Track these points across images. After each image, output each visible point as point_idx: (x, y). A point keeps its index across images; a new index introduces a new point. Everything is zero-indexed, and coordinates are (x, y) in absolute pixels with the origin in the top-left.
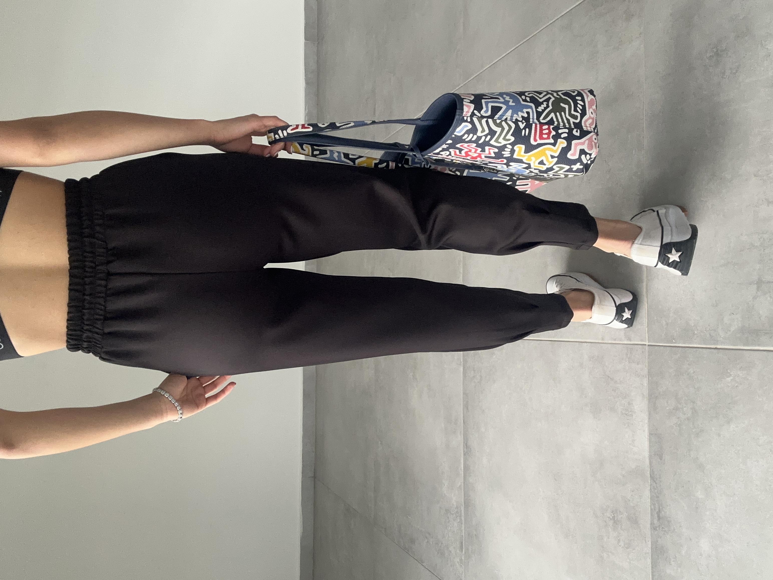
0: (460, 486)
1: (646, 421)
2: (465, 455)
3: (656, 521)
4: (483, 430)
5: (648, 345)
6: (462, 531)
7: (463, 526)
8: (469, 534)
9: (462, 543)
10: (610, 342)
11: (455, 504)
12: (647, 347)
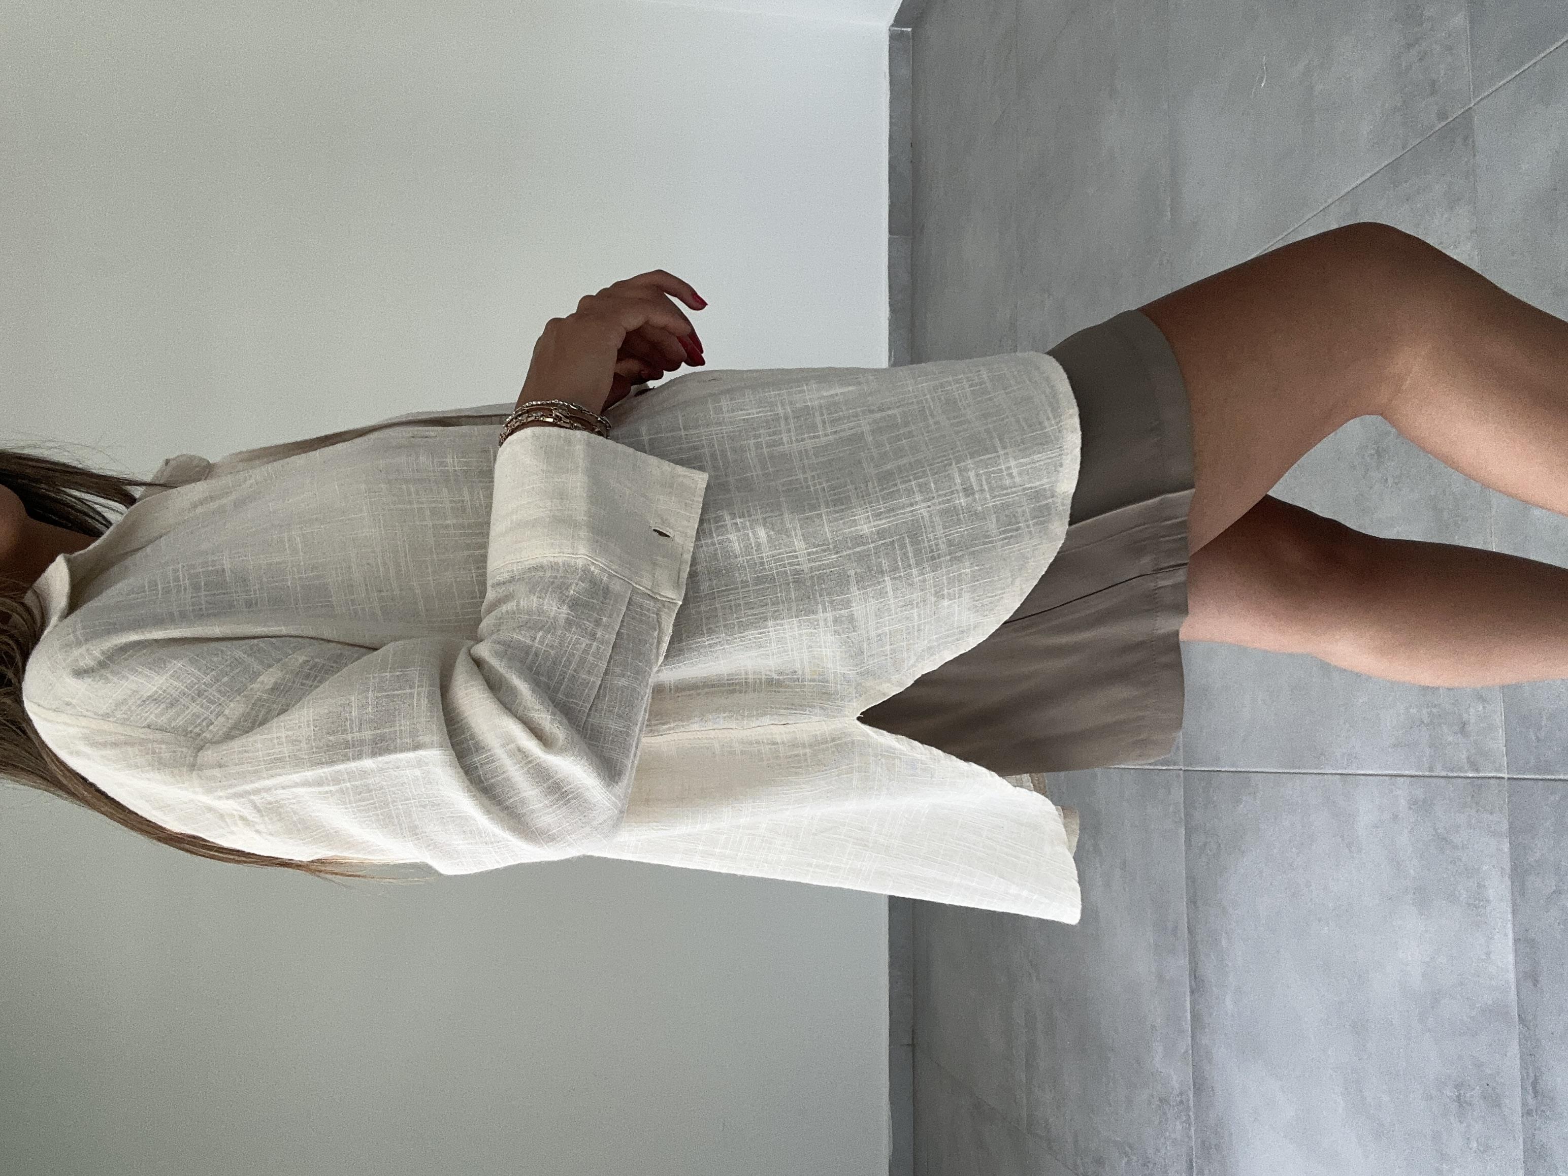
0: (1186, 1052)
1: (1510, 916)
2: (1192, 992)
3: (1530, 1098)
4: (1224, 942)
5: (1509, 779)
6: (1190, 1138)
7: (1193, 1129)
8: (1203, 1142)
9: (1191, 1161)
10: (1444, 774)
11: (1177, 1086)
12: (1505, 782)
